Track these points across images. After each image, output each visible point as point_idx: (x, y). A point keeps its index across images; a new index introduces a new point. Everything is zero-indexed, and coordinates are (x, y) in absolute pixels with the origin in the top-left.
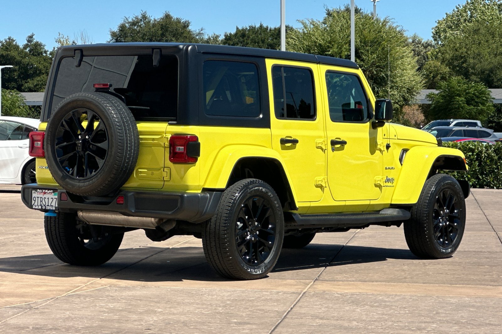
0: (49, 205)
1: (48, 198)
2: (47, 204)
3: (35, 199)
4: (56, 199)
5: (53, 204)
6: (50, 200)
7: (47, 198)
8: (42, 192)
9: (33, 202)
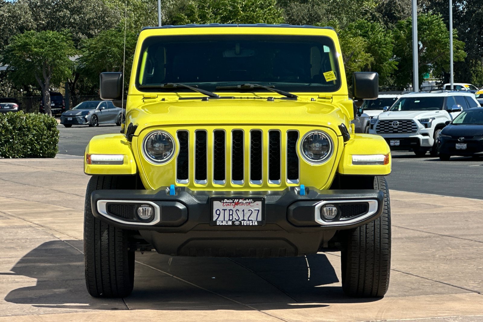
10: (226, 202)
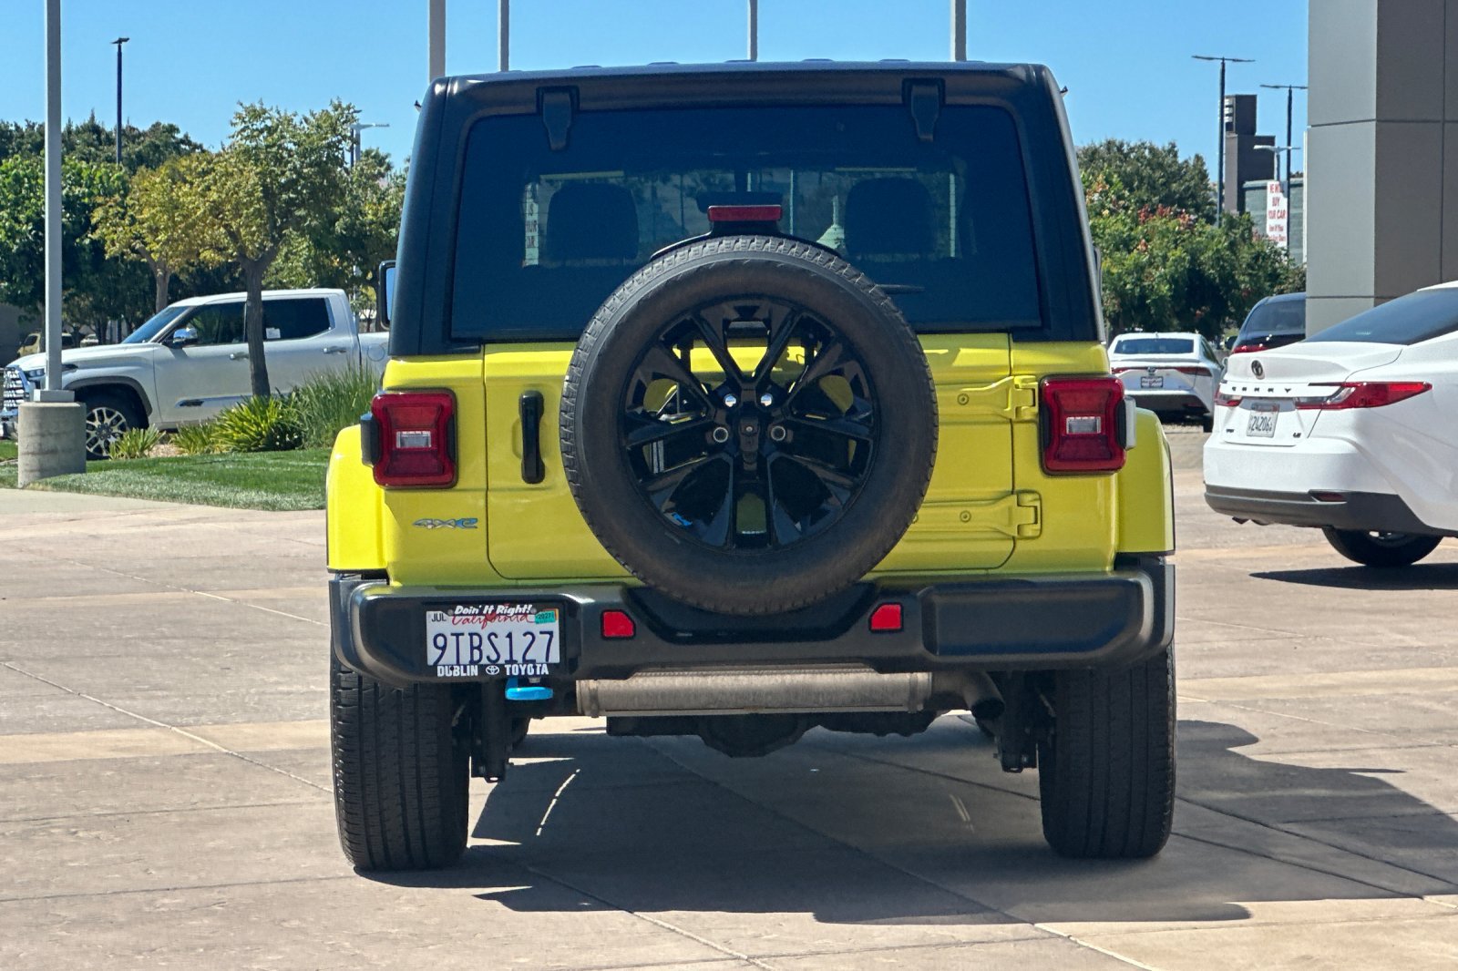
0: (518, 656)
1: (510, 636)
2: (505, 656)
3: (440, 641)
4: (548, 636)
5: (537, 653)
6: (520, 643)
7: (502, 634)
8: (481, 613)
9: (433, 654)
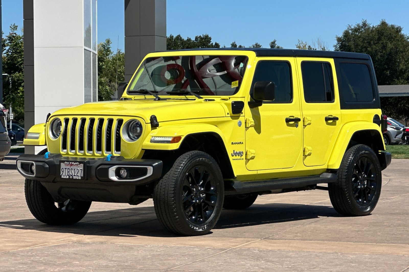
10: (66, 164)
